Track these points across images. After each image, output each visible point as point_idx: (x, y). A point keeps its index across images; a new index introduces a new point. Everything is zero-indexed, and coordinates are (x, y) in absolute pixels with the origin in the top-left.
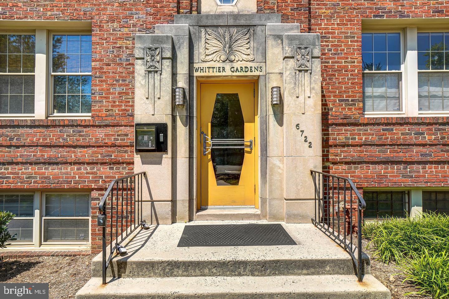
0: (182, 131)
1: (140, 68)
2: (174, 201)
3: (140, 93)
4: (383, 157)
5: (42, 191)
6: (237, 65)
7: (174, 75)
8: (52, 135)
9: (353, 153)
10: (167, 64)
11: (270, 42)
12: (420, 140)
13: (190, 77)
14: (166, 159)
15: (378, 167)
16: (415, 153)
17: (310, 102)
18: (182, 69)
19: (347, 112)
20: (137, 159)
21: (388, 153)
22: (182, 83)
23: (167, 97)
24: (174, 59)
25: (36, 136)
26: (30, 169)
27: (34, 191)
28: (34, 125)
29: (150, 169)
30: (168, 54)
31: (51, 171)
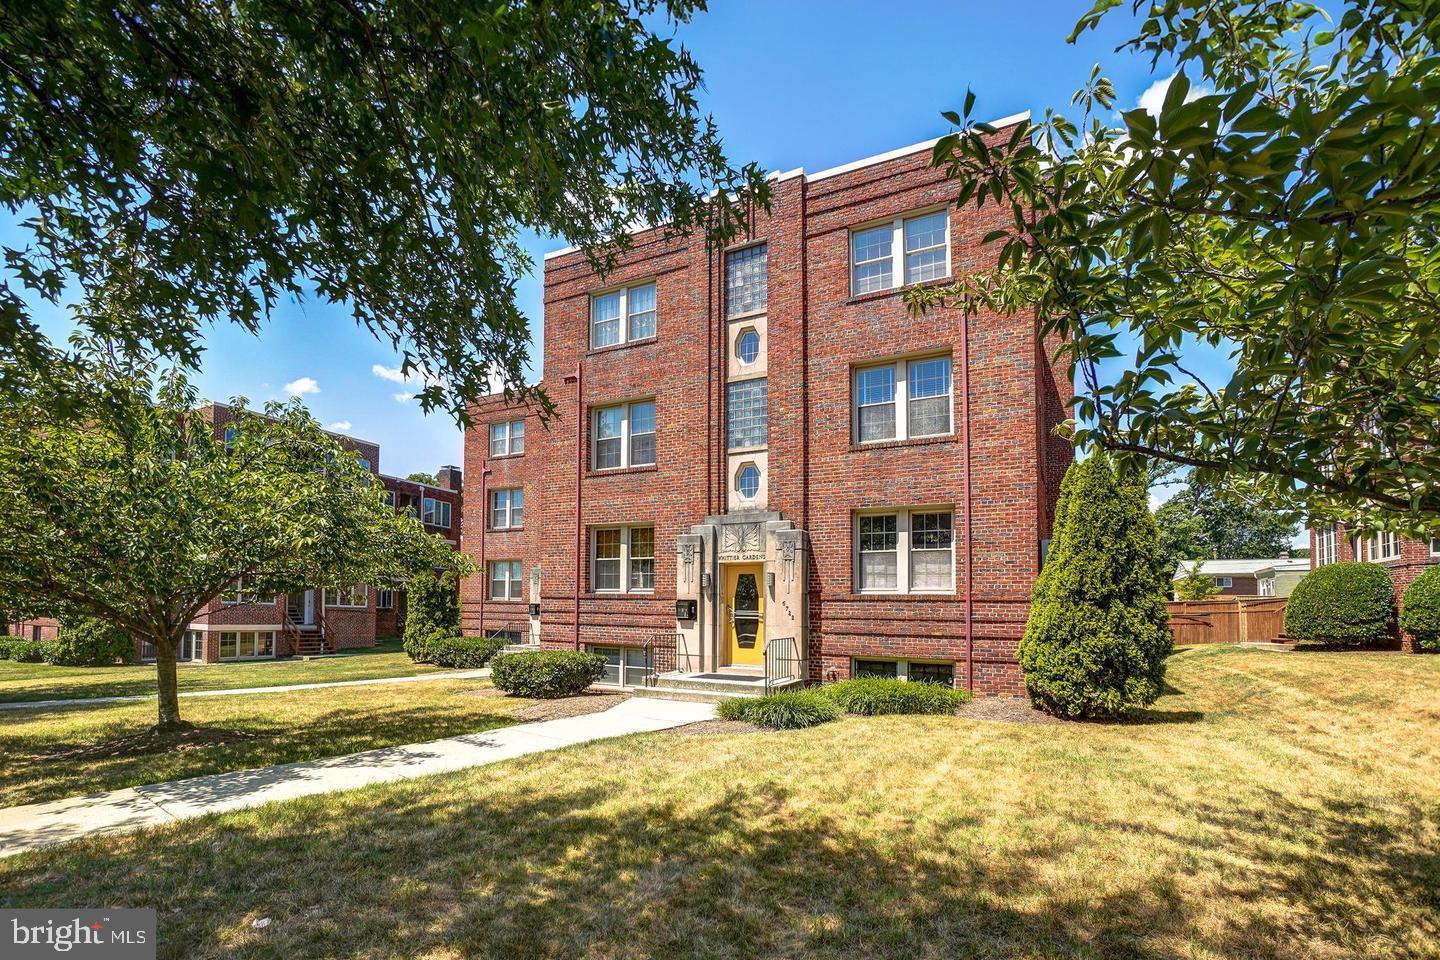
0: (708, 605)
1: (680, 560)
2: (702, 657)
3: (680, 578)
4: (866, 630)
5: (626, 646)
6: (748, 554)
7: (702, 564)
8: (629, 606)
9: (842, 625)
10: (697, 556)
11: (769, 537)
12: (900, 616)
13: (715, 563)
14: (697, 625)
15: (863, 638)
16: (896, 627)
17: (793, 584)
18: (709, 559)
19: (837, 590)
20: (678, 624)
21: (872, 627)
22: (708, 570)
23: (697, 580)
24: (702, 552)
25: (621, 606)
26: (617, 630)
27: (619, 646)
28: (620, 598)
29: (685, 632)
30: (698, 549)
31: (630, 632)
